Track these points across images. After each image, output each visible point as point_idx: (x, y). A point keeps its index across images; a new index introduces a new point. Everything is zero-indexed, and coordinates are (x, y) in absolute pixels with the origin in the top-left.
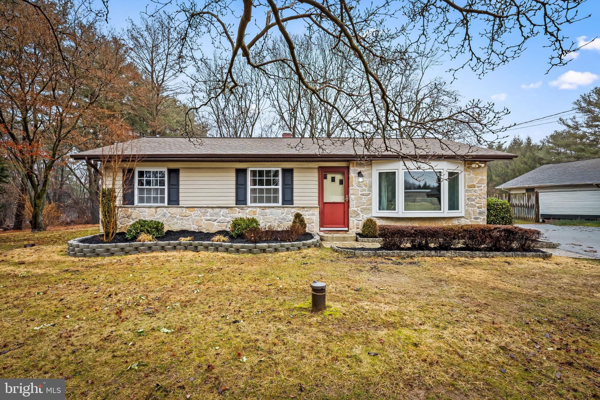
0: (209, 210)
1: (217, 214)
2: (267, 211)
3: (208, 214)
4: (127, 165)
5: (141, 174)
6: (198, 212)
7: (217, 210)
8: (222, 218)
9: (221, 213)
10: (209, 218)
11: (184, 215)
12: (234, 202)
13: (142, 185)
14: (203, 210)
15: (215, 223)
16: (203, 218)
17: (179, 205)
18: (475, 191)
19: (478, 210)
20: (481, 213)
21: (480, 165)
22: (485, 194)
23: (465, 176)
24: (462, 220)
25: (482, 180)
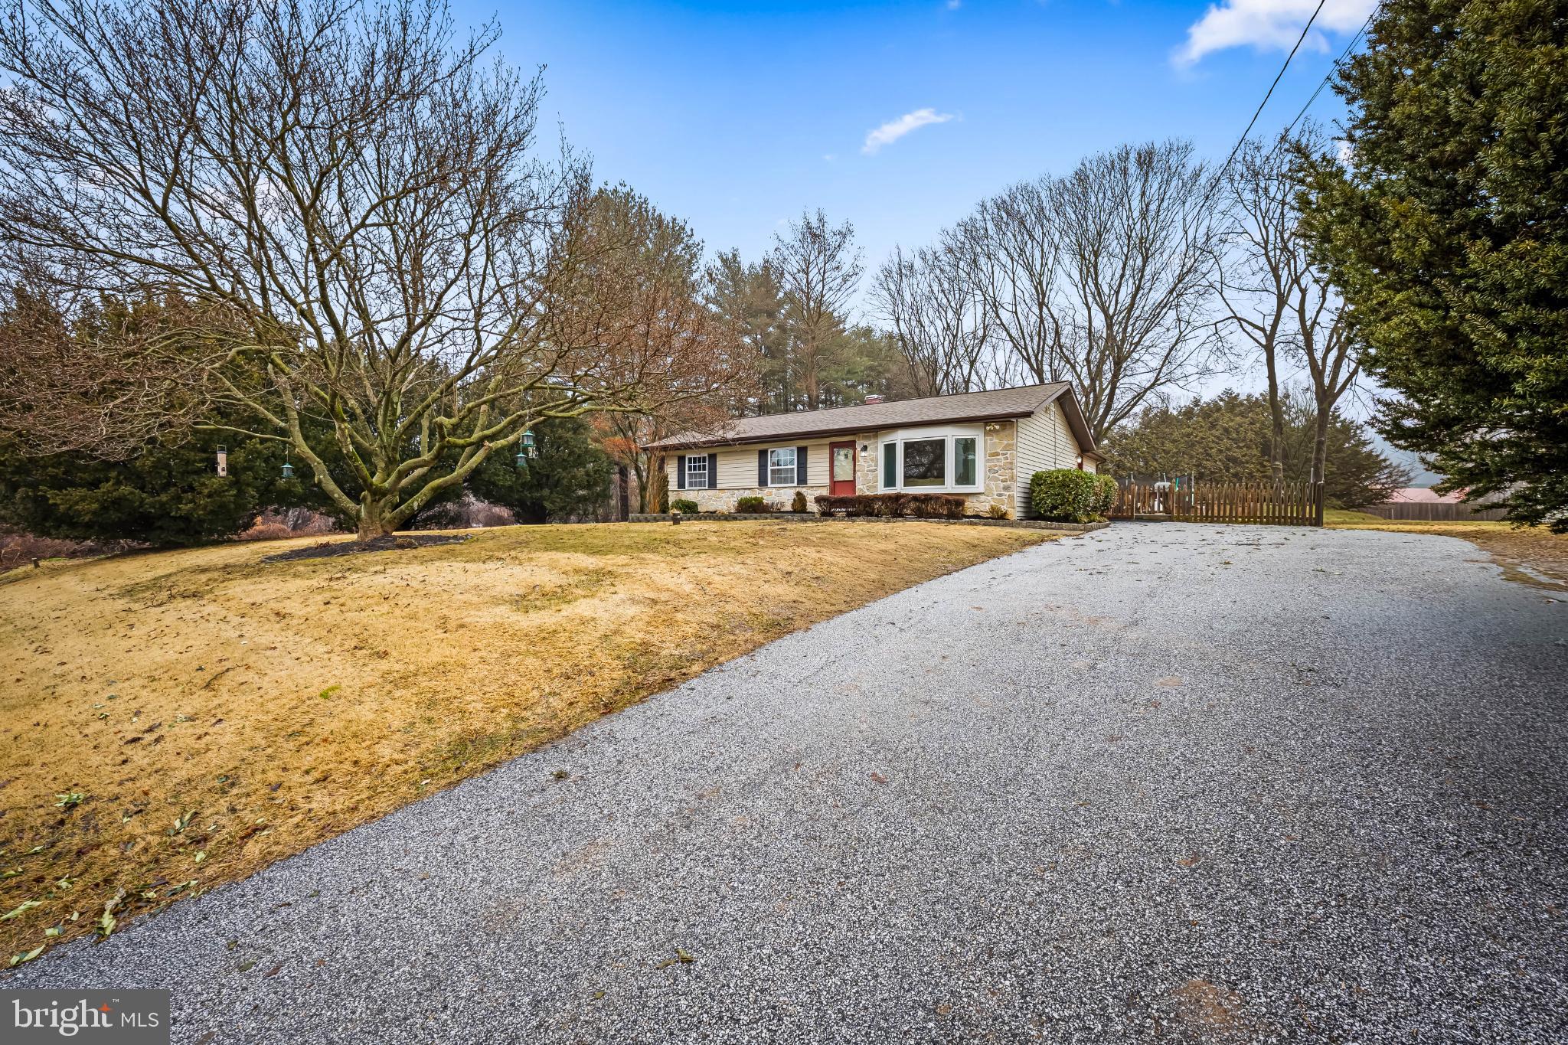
2: (782, 491)
4: (680, 453)
5: (690, 459)
10: (736, 499)
11: (718, 497)
13: (692, 470)
16: (731, 499)
17: (715, 487)
18: (998, 460)
19: (1002, 485)
20: (1006, 488)
21: (997, 427)
22: (1011, 463)
23: (985, 442)
24: (982, 498)
25: (1008, 445)
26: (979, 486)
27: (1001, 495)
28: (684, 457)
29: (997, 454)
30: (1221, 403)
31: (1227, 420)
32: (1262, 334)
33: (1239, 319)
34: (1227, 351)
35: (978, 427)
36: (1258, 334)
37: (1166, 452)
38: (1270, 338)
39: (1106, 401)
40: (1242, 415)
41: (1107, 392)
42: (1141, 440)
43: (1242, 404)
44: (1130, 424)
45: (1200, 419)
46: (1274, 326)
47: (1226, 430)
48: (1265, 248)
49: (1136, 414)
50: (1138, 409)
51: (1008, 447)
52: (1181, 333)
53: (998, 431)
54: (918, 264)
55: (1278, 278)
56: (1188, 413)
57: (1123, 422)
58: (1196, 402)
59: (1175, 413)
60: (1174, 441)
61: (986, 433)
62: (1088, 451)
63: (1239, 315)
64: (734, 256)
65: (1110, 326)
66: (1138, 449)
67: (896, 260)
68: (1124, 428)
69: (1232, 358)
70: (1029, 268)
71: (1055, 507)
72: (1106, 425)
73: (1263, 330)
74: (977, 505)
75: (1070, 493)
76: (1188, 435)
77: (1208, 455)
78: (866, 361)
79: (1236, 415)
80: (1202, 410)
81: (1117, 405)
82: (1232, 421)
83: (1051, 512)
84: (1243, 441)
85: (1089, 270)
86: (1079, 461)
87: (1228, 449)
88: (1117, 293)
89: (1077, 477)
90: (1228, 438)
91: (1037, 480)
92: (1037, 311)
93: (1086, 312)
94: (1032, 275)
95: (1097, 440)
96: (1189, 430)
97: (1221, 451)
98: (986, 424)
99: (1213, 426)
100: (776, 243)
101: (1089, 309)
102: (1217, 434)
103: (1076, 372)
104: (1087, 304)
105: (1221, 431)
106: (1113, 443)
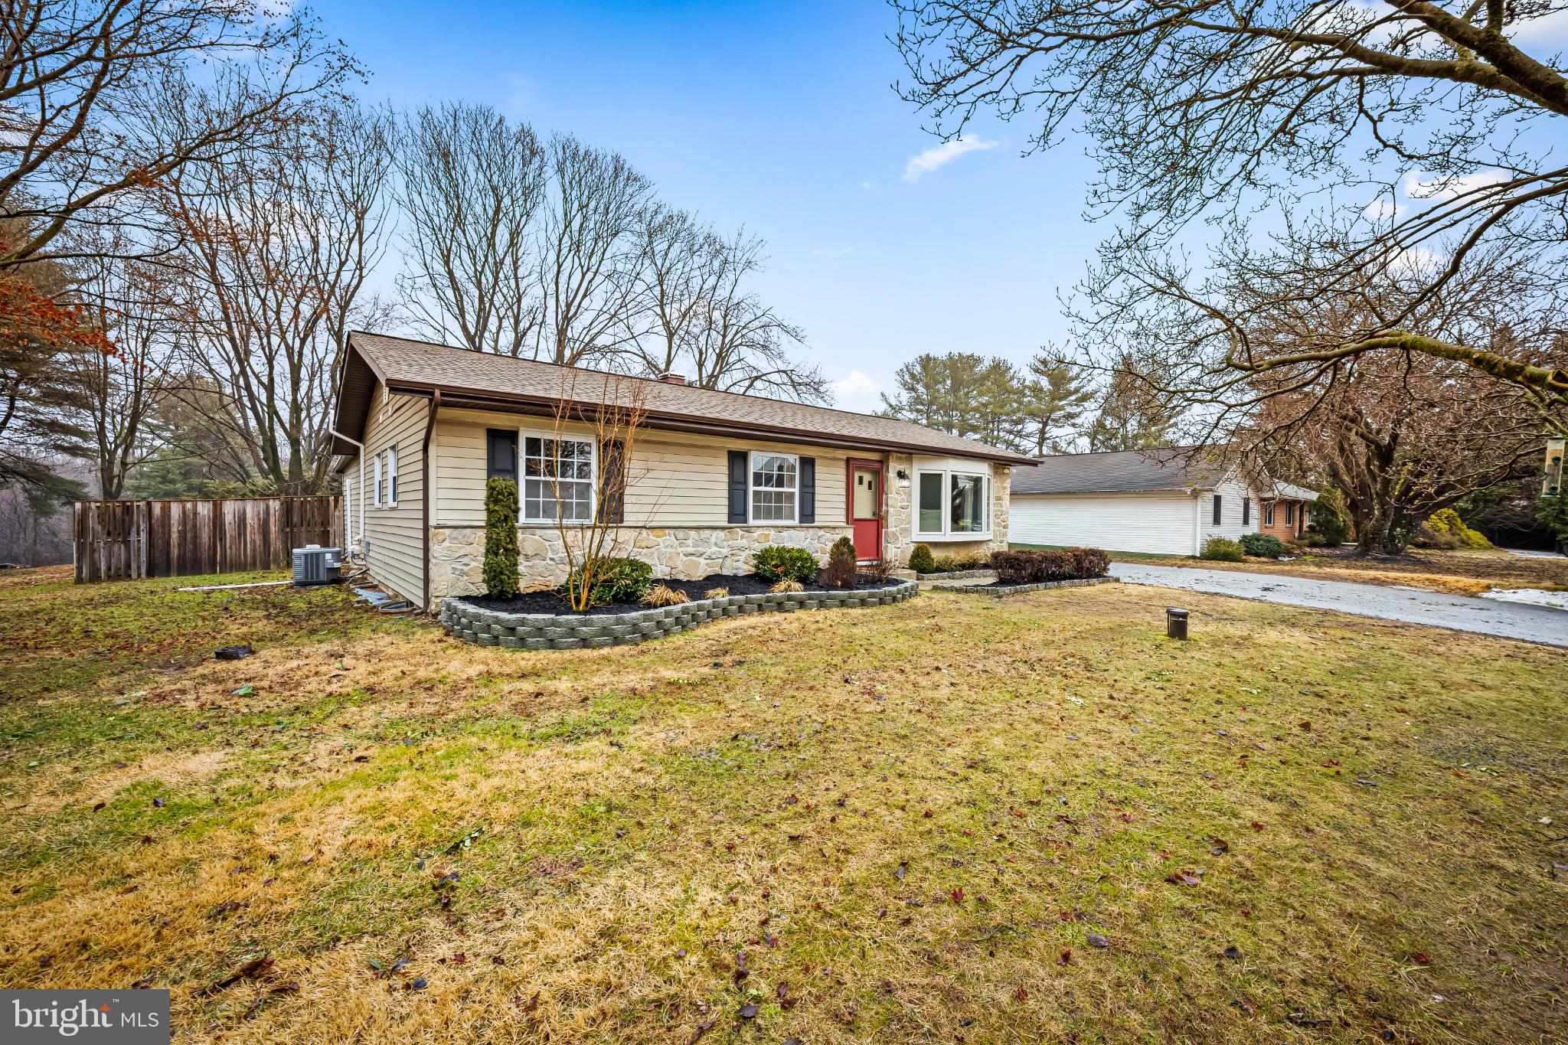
0: (692, 533)
1: (706, 541)
2: (785, 534)
3: (690, 542)
6: (669, 538)
7: (707, 532)
8: (714, 549)
9: (713, 540)
10: (691, 550)
11: (644, 544)
12: (725, 518)
13: (536, 473)
14: (680, 534)
15: (702, 560)
16: (680, 550)
17: (622, 521)
18: (1001, 505)
19: (1003, 531)
20: (1005, 535)
25: (1005, 489)
27: (1002, 542)
28: (512, 436)
29: (1000, 498)
61: (994, 475)
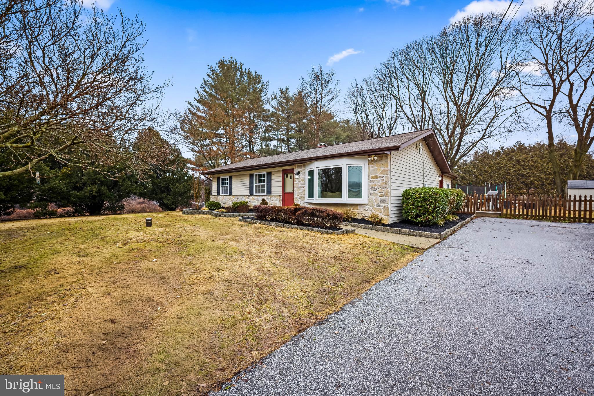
4: (218, 176)
5: (222, 179)
12: (249, 193)
18: (377, 181)
19: (380, 199)
20: (383, 201)
21: (376, 158)
22: (386, 184)
23: (369, 168)
24: (367, 207)
25: (384, 171)
26: (364, 199)
27: (378, 206)
28: (220, 178)
29: (377, 177)
30: (515, 148)
31: (517, 157)
32: (544, 110)
33: (531, 103)
34: (521, 121)
35: (364, 158)
36: (542, 111)
37: (486, 172)
38: (549, 112)
39: (456, 148)
40: (526, 153)
41: (457, 143)
42: (474, 166)
43: (526, 148)
44: (468, 159)
45: (504, 156)
46: (551, 106)
47: (518, 161)
48: (546, 66)
49: (471, 155)
50: (472, 152)
51: (384, 172)
52: (496, 113)
53: (377, 161)
54: (365, 87)
55: (554, 81)
56: (498, 153)
57: (465, 158)
58: (502, 148)
59: (491, 153)
60: (490, 167)
61: (369, 163)
62: (446, 173)
63: (531, 101)
64: (287, 89)
65: (458, 110)
66: (472, 170)
67: (354, 85)
68: (464, 161)
69: (523, 125)
70: (417, 85)
71: (418, 216)
72: (456, 159)
73: (545, 108)
74: (363, 212)
75: (430, 206)
76: (498, 164)
77: (508, 173)
78: (346, 134)
79: (523, 154)
80: (505, 151)
81: (461, 150)
82: (521, 156)
83: (416, 218)
84: (527, 166)
85: (448, 83)
86: (440, 179)
87: (519, 170)
88: (462, 94)
89: (436, 194)
90: (519, 165)
91: (406, 195)
92: (421, 104)
93: (446, 104)
94: (418, 87)
95: (452, 166)
96: (498, 161)
97: (515, 171)
98: (370, 156)
99: (511, 159)
100: (302, 81)
101: (448, 103)
102: (513, 163)
103: (441, 134)
104: (447, 101)
105: (515, 161)
106: (460, 167)
